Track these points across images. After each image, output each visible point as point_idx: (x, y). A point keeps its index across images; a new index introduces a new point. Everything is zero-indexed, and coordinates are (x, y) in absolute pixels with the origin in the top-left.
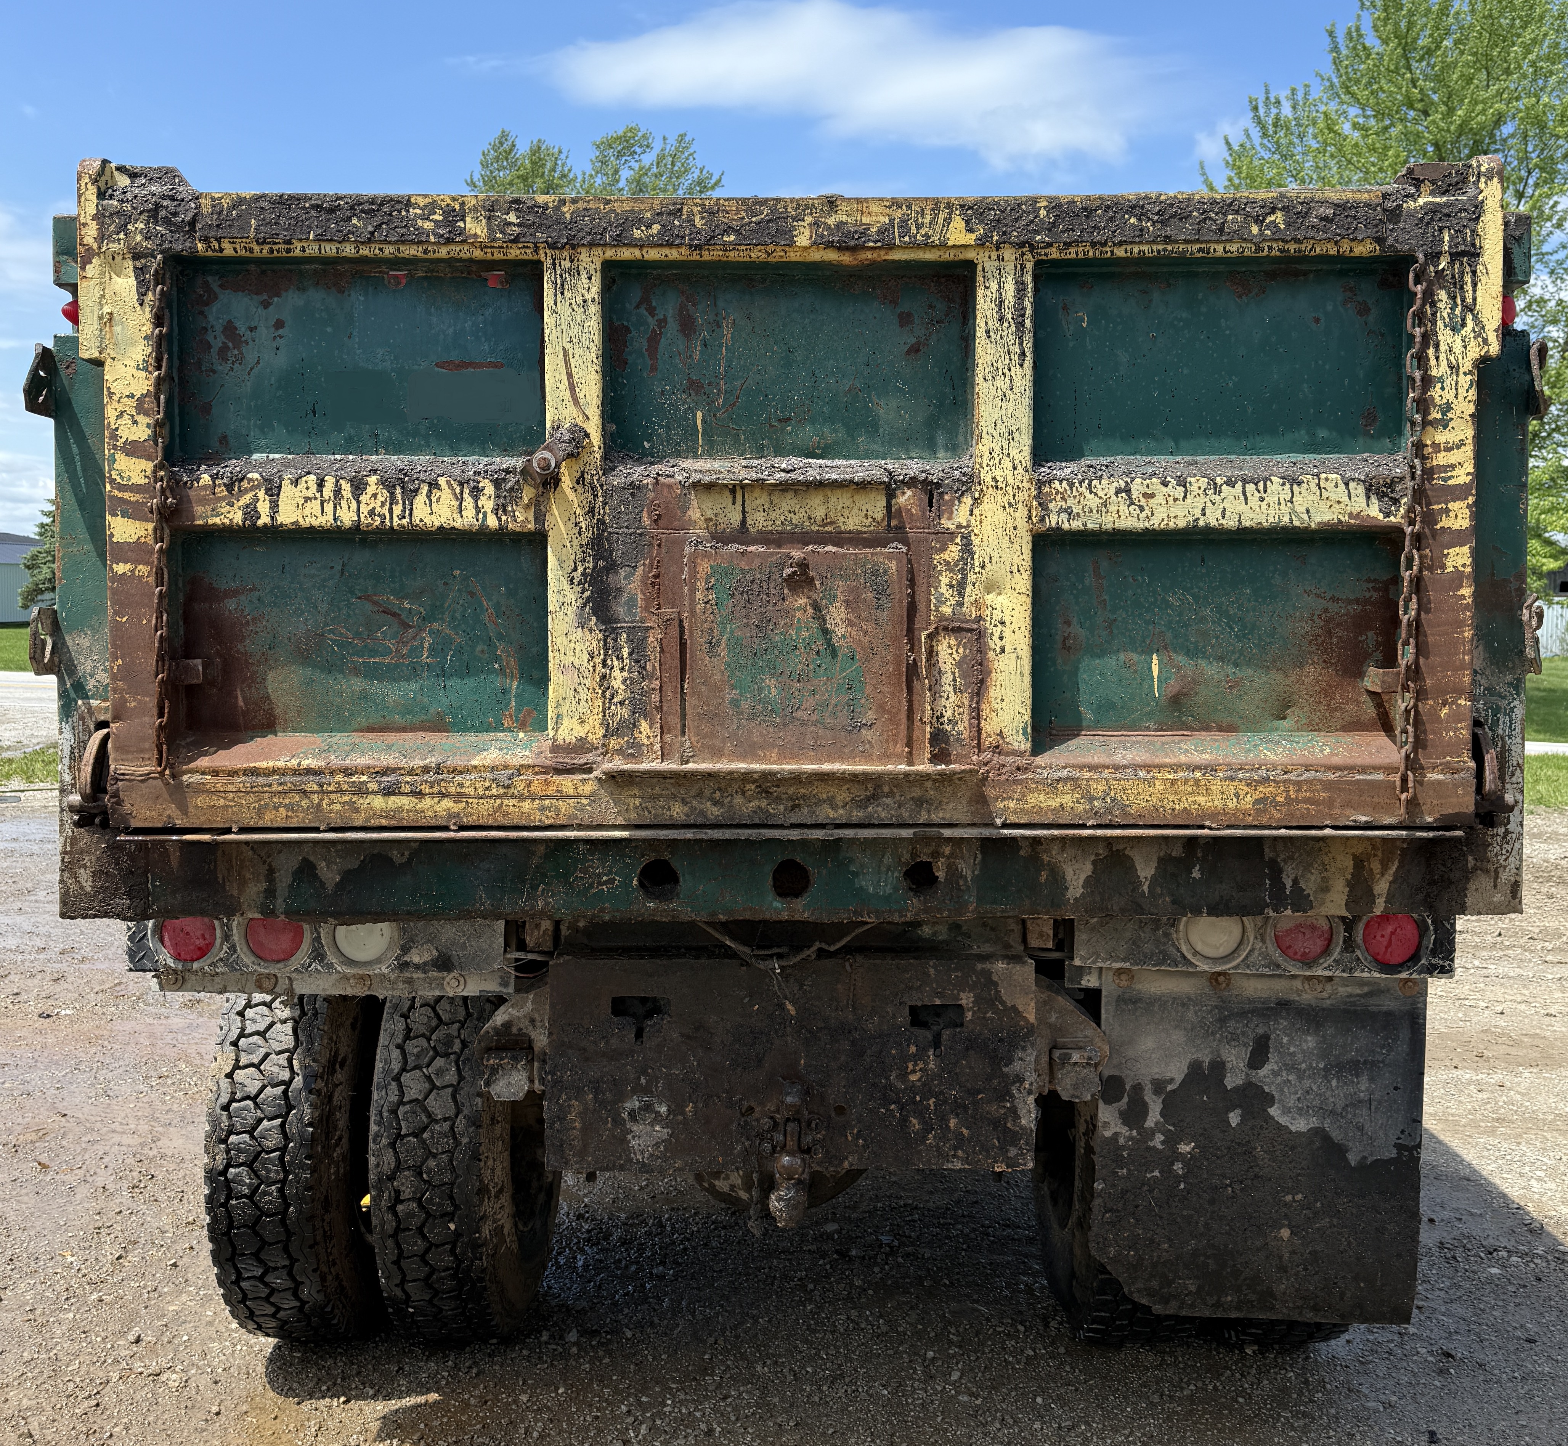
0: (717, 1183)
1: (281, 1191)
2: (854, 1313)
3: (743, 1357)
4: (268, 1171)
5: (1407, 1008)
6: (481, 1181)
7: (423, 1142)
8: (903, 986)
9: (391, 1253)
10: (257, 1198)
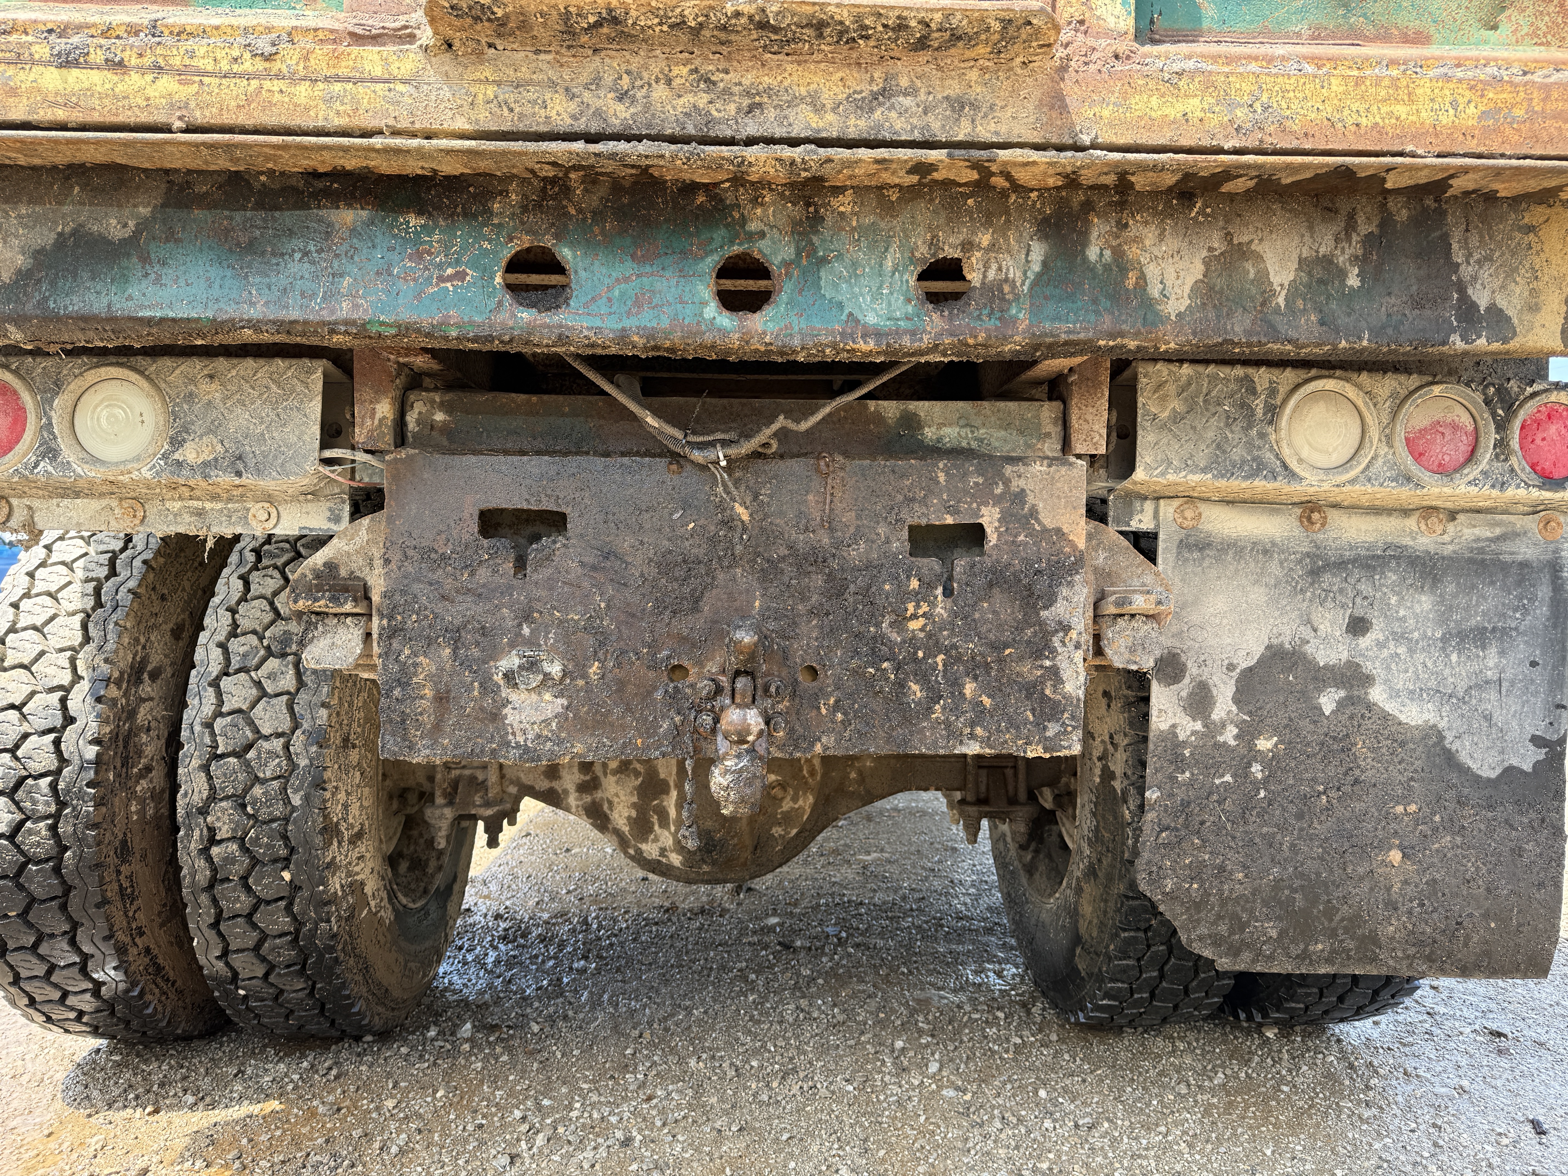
0: (644, 847)
1: (53, 828)
2: (804, 1003)
3: (673, 1050)
4: (34, 802)
5: (1549, 556)
6: (326, 817)
7: (248, 764)
8: (900, 498)
9: (207, 915)
10: (19, 839)
